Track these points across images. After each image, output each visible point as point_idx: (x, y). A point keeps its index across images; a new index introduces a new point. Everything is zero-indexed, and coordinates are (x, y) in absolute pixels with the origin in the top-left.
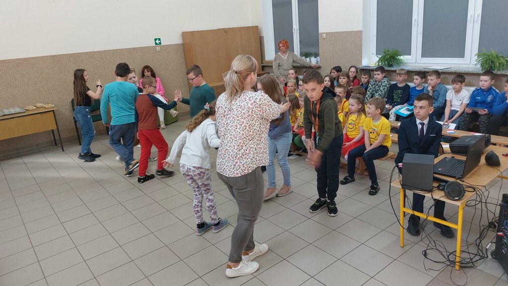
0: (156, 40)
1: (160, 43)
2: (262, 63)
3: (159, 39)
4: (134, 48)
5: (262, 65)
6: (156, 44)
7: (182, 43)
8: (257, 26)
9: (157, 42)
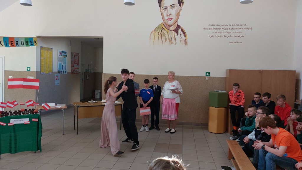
0: (206, 73)
1: (209, 75)
2: (295, 101)
3: (209, 73)
4: (191, 76)
5: (295, 103)
6: (206, 75)
7: (225, 77)
8: (295, 71)
9: (207, 74)
